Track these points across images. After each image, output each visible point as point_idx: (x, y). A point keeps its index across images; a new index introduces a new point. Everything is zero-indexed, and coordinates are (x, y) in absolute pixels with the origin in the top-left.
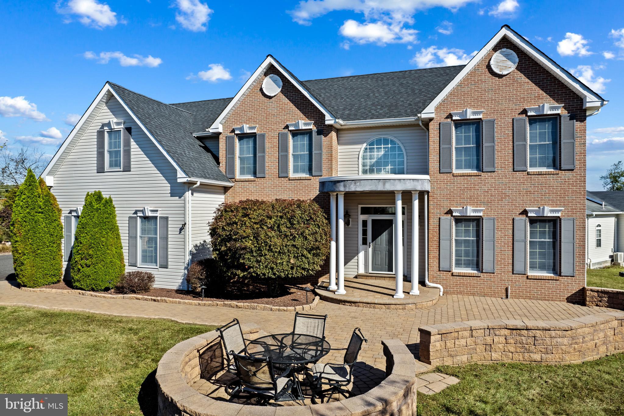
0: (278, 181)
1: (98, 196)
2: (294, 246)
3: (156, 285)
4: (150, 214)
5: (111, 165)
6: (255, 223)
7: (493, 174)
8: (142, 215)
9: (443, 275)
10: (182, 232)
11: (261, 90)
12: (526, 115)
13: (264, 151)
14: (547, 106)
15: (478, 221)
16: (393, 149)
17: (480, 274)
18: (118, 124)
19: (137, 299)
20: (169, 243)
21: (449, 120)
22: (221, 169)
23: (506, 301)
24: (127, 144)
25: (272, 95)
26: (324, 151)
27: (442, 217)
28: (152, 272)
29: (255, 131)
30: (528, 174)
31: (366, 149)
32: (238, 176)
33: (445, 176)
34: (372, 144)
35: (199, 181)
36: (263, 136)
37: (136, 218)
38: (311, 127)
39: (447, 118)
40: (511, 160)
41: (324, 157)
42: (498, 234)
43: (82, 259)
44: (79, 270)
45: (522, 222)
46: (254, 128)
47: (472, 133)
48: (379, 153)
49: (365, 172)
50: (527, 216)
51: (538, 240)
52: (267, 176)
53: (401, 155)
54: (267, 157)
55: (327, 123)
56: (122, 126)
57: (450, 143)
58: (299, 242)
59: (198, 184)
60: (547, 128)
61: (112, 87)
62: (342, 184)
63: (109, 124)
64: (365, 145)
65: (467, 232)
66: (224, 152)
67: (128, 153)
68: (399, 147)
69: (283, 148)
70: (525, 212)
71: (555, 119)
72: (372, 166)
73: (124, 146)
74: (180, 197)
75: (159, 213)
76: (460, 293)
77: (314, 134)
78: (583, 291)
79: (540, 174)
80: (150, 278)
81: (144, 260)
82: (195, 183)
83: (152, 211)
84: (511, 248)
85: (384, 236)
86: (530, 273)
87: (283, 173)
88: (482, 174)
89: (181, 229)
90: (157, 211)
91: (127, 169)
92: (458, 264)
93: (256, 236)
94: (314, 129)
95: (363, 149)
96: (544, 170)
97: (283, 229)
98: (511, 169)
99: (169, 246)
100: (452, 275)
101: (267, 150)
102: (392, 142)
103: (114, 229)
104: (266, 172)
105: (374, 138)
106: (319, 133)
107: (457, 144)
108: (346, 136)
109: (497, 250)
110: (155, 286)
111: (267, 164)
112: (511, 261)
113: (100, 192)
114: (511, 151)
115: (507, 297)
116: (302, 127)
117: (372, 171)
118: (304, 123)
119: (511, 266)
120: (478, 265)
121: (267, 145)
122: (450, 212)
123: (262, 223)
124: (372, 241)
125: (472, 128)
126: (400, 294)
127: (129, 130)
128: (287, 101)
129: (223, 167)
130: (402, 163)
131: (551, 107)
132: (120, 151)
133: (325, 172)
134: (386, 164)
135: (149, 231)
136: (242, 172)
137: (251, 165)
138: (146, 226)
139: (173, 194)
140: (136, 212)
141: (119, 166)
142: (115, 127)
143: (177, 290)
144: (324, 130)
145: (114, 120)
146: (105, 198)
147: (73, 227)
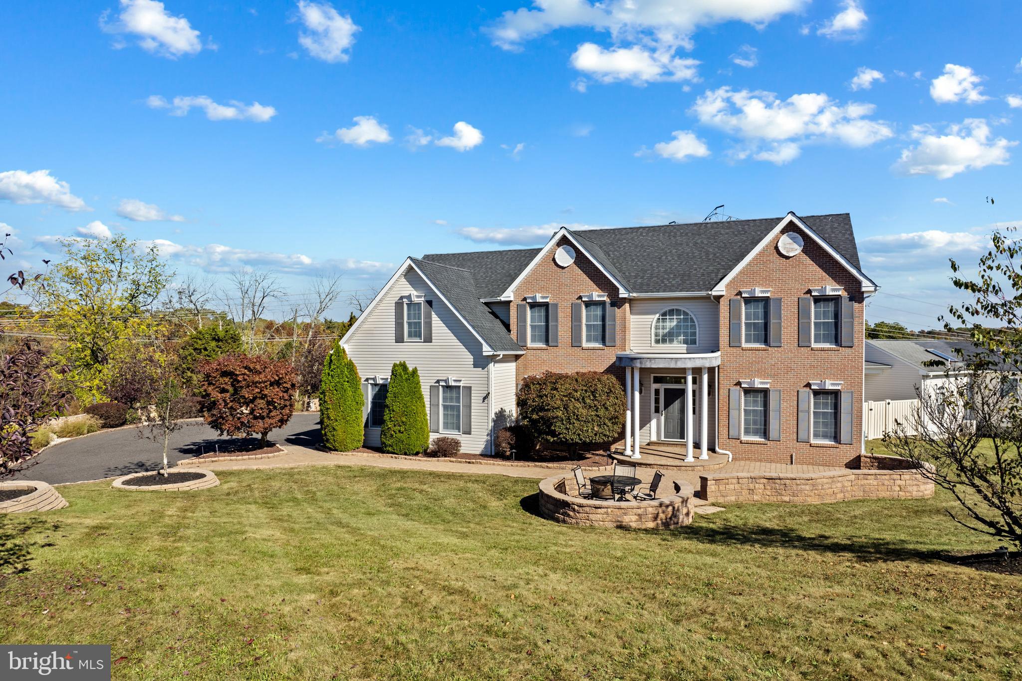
0: (570, 350)
1: (403, 366)
2: (598, 416)
3: (463, 450)
4: (454, 384)
5: (410, 335)
6: (564, 396)
7: (779, 349)
8: (444, 384)
9: (732, 442)
10: (486, 401)
11: (554, 260)
12: (811, 295)
13: (557, 321)
14: (829, 287)
15: (765, 392)
16: (685, 320)
17: (766, 442)
18: (418, 297)
19: (450, 461)
20: (472, 411)
21: (739, 297)
22: (512, 336)
23: (789, 466)
24: (429, 317)
25: (566, 265)
26: (618, 322)
27: (731, 389)
28: (458, 438)
29: (547, 300)
30: (812, 349)
31: (659, 319)
32: (529, 344)
33: (735, 350)
34: (664, 314)
35: (502, 353)
36: (556, 305)
37: (438, 387)
38: (605, 298)
39: (737, 295)
40: (796, 337)
41: (618, 328)
42: (784, 405)
43: (395, 426)
44: (392, 436)
45: (806, 394)
46: (547, 297)
47: (760, 311)
48: (671, 323)
49: (657, 342)
50: (810, 389)
51: (821, 410)
52: (560, 345)
53: (693, 326)
54: (560, 326)
55: (621, 296)
56: (423, 299)
57: (740, 318)
58: (601, 412)
59: (501, 356)
60: (830, 307)
61: (414, 263)
62: (639, 361)
63: (409, 297)
64: (658, 315)
65: (755, 402)
66: (516, 320)
67: (429, 324)
68: (692, 319)
69: (576, 318)
70: (808, 385)
71: (836, 299)
72: (664, 336)
73: (425, 318)
74: (483, 369)
75: (462, 382)
76: (749, 459)
77: (608, 306)
78: (859, 458)
79: (822, 350)
80: (457, 444)
81: (446, 426)
82: (499, 355)
83: (455, 381)
84: (795, 418)
85: (677, 404)
86: (813, 441)
87: (575, 342)
88: (770, 349)
89: (484, 398)
90: (460, 381)
91: (428, 339)
92: (747, 432)
93: (566, 407)
94: (608, 300)
95: (656, 319)
96: (827, 346)
97: (588, 401)
98: (796, 344)
99: (472, 414)
100: (741, 442)
101: (560, 319)
102: (685, 314)
103: (421, 398)
104: (559, 341)
105: (667, 309)
106: (613, 304)
107: (746, 319)
108: (638, 306)
109: (783, 419)
110: (461, 452)
111: (560, 334)
112: (795, 430)
113: (404, 362)
114: (796, 328)
115: (792, 463)
116: (596, 298)
117: (664, 341)
118: (598, 295)
119: (795, 435)
120: (765, 434)
121: (560, 315)
122: (739, 384)
123: (570, 395)
124: (665, 409)
125: (761, 305)
126: (690, 459)
127: (430, 303)
128: (580, 272)
129: (514, 334)
130: (694, 334)
131: (832, 288)
132: (420, 323)
133: (618, 343)
134: (678, 335)
135: (451, 399)
136: (533, 340)
137: (544, 334)
138: (448, 395)
139: (475, 366)
140: (438, 381)
141: (420, 336)
142: (415, 300)
143: (481, 455)
144: (617, 302)
145: (414, 293)
146: (411, 369)
147: (369, 394)
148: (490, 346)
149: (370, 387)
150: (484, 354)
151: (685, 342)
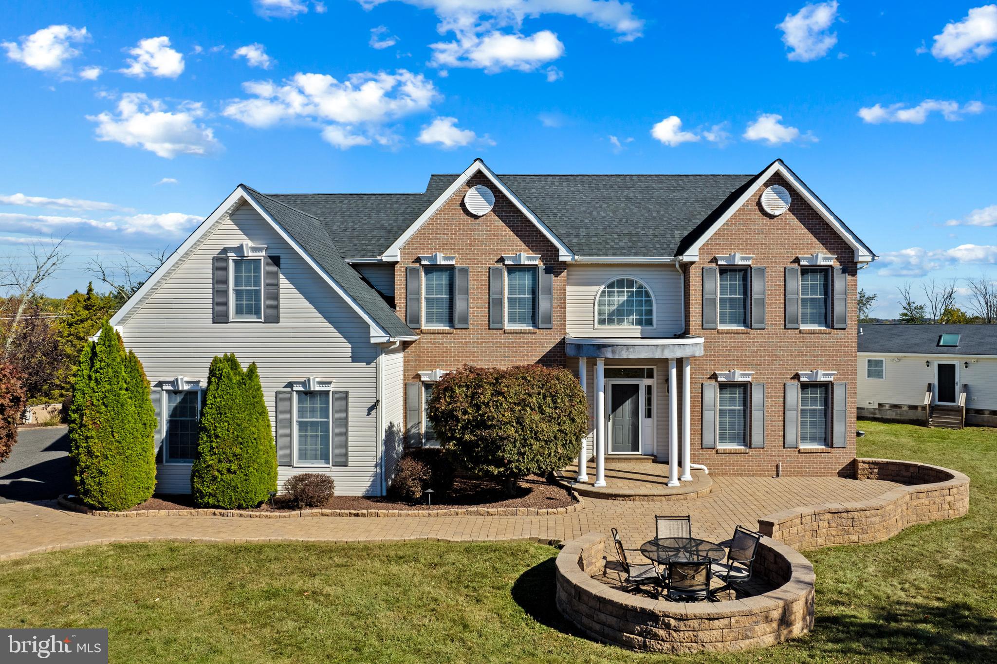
0: (487, 334)
1: (232, 362)
4: (318, 388)
5: (239, 311)
7: (762, 332)
8: (301, 389)
9: (706, 453)
10: (373, 413)
11: (463, 205)
12: (799, 265)
13: (467, 292)
14: (821, 256)
15: (745, 387)
16: (639, 294)
17: (748, 450)
18: (254, 249)
20: (350, 429)
21: (714, 265)
22: (398, 314)
23: (777, 479)
24: (274, 283)
25: (480, 214)
26: (555, 295)
27: (705, 383)
28: (328, 474)
29: (453, 262)
30: (800, 332)
31: (603, 292)
32: (424, 326)
33: (708, 333)
34: (611, 286)
36: (465, 270)
37: (290, 393)
38: (537, 262)
39: (711, 262)
40: (782, 316)
41: (555, 303)
42: (768, 402)
45: (794, 388)
46: (452, 258)
47: (738, 282)
48: (620, 298)
49: (602, 322)
50: (799, 381)
51: (809, 407)
52: (471, 327)
53: (649, 303)
54: (471, 301)
55: (561, 259)
56: (264, 254)
57: (714, 292)
59: (398, 343)
60: (819, 280)
61: (249, 194)
63: (239, 250)
64: (603, 287)
65: (732, 400)
66: (403, 290)
67: (274, 294)
68: (646, 292)
69: (494, 288)
70: (797, 377)
71: (826, 271)
72: (611, 314)
73: (267, 284)
74: (368, 363)
75: (332, 385)
76: (726, 474)
77: (541, 272)
78: (854, 463)
79: (812, 333)
81: (303, 455)
82: (395, 343)
83: (320, 383)
84: (781, 418)
85: (628, 405)
86: (802, 446)
87: (494, 323)
88: (752, 331)
89: (370, 409)
90: (330, 383)
91: (273, 317)
92: (723, 438)
94: (541, 265)
95: (600, 292)
96: (815, 327)
98: (782, 326)
99: (350, 434)
100: (717, 452)
101: (471, 290)
102: (639, 285)
103: (263, 412)
104: (471, 321)
105: (615, 279)
106: (548, 271)
107: (721, 294)
108: (578, 274)
109: (767, 421)
111: (471, 311)
112: (781, 433)
113: (233, 355)
114: (782, 306)
115: (778, 475)
116: (524, 261)
117: (611, 321)
118: (528, 257)
119: (782, 439)
120: (745, 439)
121: (472, 284)
122: (714, 377)
123: (523, 403)
124: (612, 412)
125: (739, 276)
126: (675, 483)
127: (275, 260)
128: (501, 223)
129: (400, 311)
130: (649, 312)
131: (825, 258)
132: (258, 293)
133: (555, 323)
134: (630, 313)
135: (313, 413)
136: (429, 320)
137: (445, 310)
138: (308, 405)
139: (355, 359)
140: (290, 385)
141: (257, 313)
142: (250, 255)
143: (367, 497)
144: (554, 267)
145: (248, 243)
146: (244, 367)
147: (165, 408)
148: (383, 328)
149: (165, 396)
150: (373, 341)
151: (639, 322)
